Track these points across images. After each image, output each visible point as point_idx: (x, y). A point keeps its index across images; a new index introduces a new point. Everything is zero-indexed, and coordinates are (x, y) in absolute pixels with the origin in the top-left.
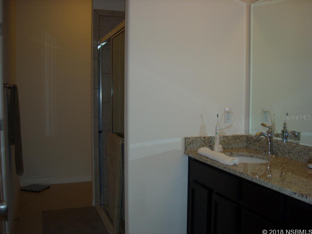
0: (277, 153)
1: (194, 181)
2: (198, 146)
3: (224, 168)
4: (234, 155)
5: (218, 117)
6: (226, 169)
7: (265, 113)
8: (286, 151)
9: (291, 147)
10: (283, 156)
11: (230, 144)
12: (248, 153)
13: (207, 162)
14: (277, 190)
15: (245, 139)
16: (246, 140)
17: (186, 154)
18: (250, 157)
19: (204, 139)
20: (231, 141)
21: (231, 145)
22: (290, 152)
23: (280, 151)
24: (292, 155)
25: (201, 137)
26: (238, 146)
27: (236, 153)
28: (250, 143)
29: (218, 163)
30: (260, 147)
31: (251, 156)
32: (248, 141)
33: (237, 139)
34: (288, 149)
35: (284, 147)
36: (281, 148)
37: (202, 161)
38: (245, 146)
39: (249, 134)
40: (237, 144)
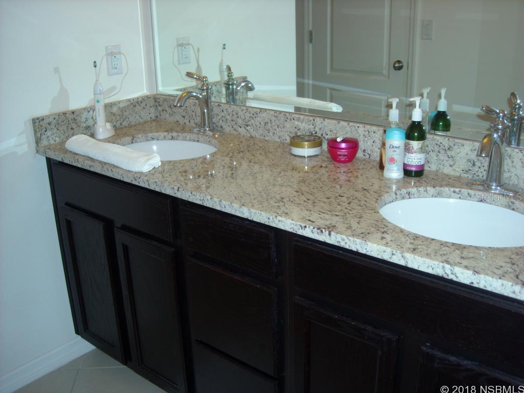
0: (222, 127)
1: (67, 204)
2: (62, 132)
3: (136, 180)
4: (138, 140)
5: (95, 66)
6: (139, 183)
7: (183, 48)
8: (240, 121)
9: (249, 115)
10: (235, 133)
11: (124, 117)
12: (165, 134)
13: (92, 169)
14: (262, 222)
15: (152, 102)
16: (154, 106)
17: (39, 154)
18: (171, 139)
19: (72, 116)
20: (125, 111)
21: (127, 120)
22: (249, 123)
23: (227, 122)
24: (252, 130)
25: (66, 114)
26: (140, 120)
27: (142, 136)
28: (163, 110)
29: (118, 170)
30: (184, 117)
31: (173, 138)
32: (159, 107)
33: (137, 105)
34: (243, 117)
35: (235, 115)
36: (228, 117)
37: (79, 166)
38: (153, 116)
39: (159, 93)
40: (137, 116)
